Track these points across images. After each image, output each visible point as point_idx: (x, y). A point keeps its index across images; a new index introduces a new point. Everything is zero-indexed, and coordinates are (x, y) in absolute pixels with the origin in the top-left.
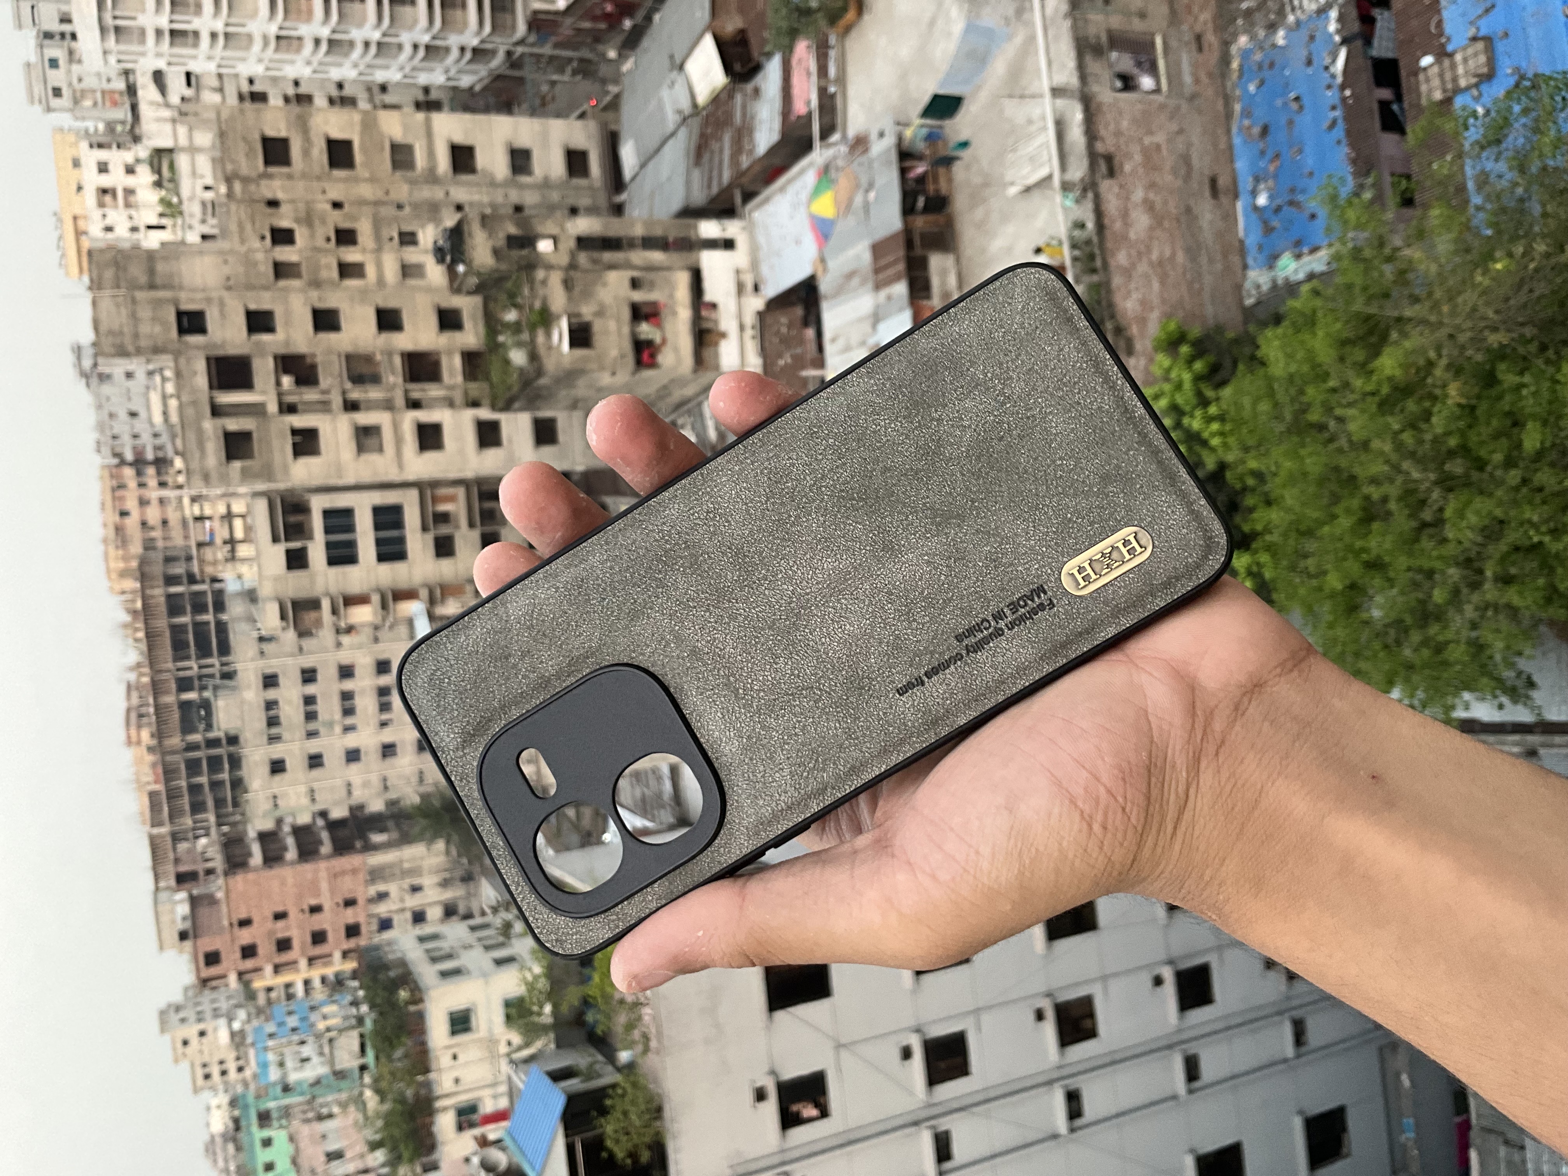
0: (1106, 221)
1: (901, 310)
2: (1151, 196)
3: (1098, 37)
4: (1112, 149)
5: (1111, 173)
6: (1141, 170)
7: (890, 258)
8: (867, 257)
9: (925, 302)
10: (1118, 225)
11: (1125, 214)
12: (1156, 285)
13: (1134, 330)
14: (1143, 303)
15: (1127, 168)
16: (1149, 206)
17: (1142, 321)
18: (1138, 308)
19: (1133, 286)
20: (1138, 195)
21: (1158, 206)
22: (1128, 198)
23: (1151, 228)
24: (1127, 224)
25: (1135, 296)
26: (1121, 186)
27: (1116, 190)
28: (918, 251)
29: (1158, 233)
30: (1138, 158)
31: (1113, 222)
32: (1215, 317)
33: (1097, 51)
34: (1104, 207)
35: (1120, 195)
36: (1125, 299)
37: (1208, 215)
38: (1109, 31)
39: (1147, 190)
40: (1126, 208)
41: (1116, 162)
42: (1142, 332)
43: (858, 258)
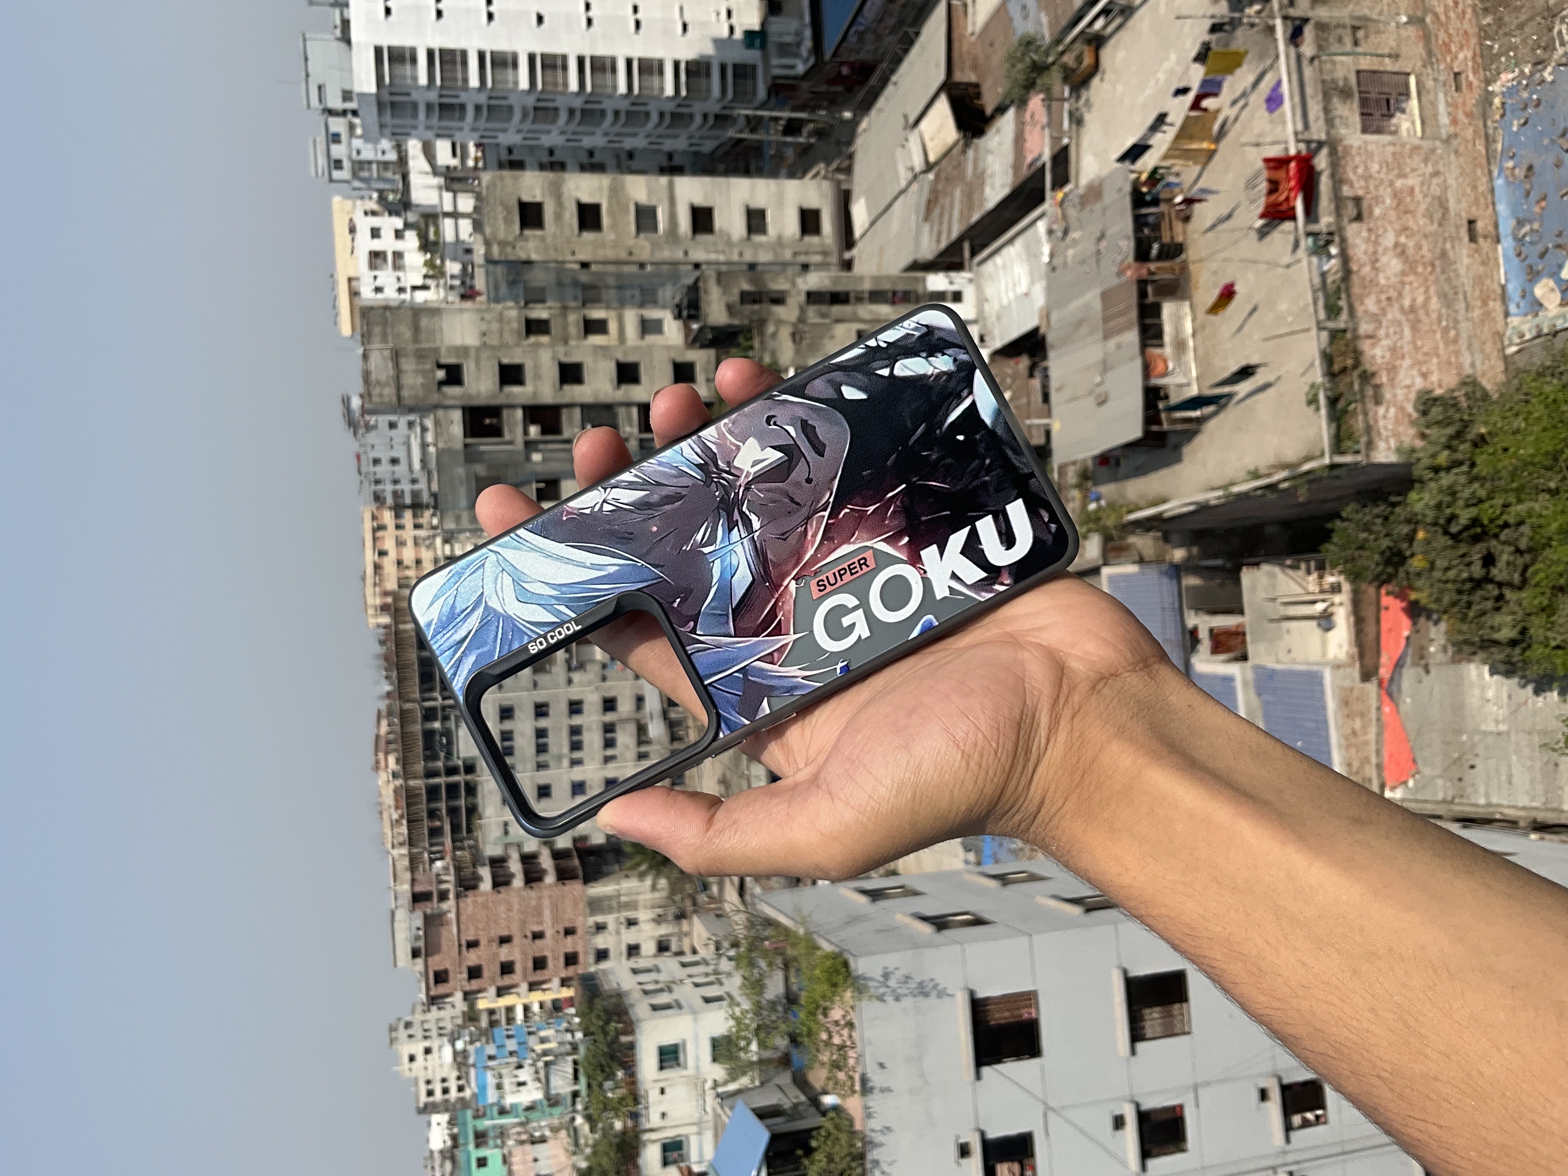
0: (1354, 267)
1: (1132, 359)
2: (1403, 239)
3: (1346, 79)
4: (1360, 193)
5: (1359, 218)
6: (1392, 214)
7: (1122, 306)
8: (1098, 305)
9: (1157, 351)
10: (1366, 270)
11: (1374, 261)
12: (1407, 332)
13: (1384, 378)
14: (1393, 349)
15: (1377, 211)
16: (1401, 251)
17: (1392, 370)
18: (1388, 355)
19: (1382, 332)
20: (1389, 240)
21: (1410, 251)
22: (1376, 243)
23: (1403, 273)
24: (1376, 269)
25: (1384, 343)
26: (1370, 230)
27: (1365, 234)
28: (1151, 299)
29: (1411, 278)
30: (1388, 201)
31: (1361, 266)
32: (1473, 365)
33: (1345, 94)
34: (1351, 252)
35: (1368, 240)
36: (1373, 345)
37: (1466, 261)
38: (1358, 72)
39: (1398, 234)
40: (1375, 253)
41: (1365, 205)
42: (1392, 380)
43: (1087, 307)
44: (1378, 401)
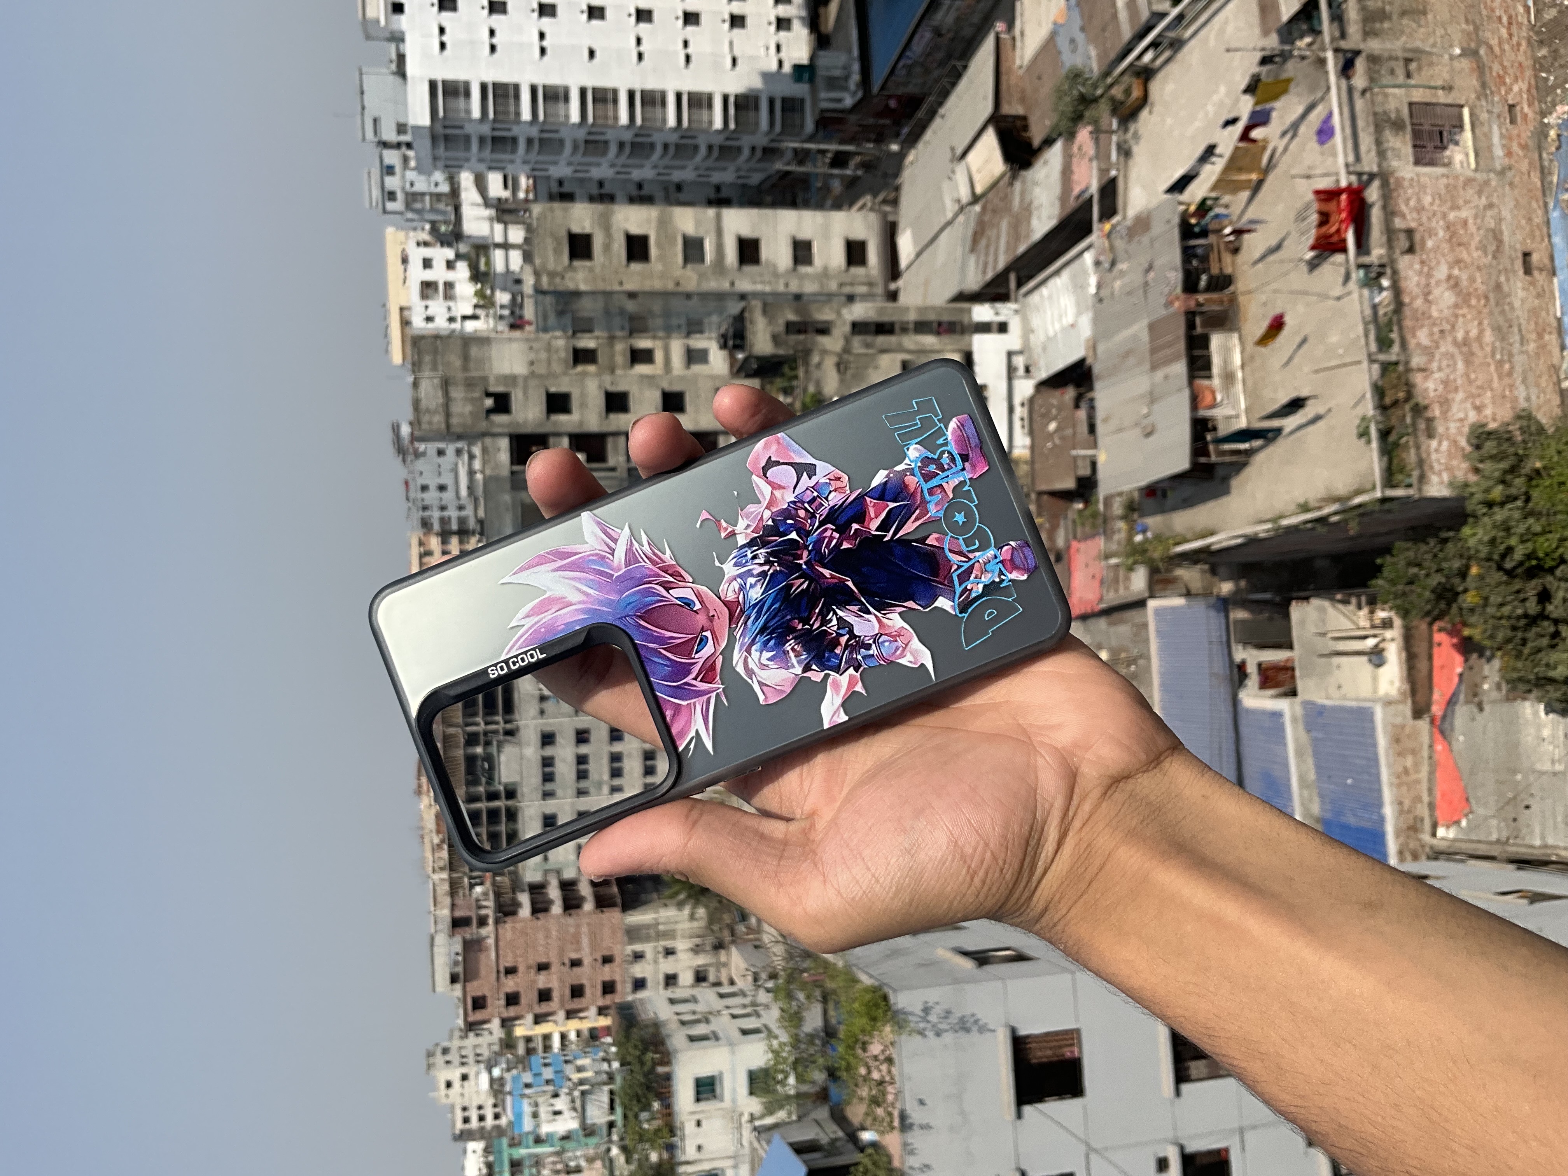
0: (1406, 300)
1: (1180, 390)
2: (1456, 272)
3: (1398, 111)
4: (1413, 225)
5: (1411, 250)
6: (1446, 247)
7: (1169, 338)
8: (1145, 336)
9: (1206, 382)
10: (1419, 303)
11: (1427, 293)
12: (1460, 365)
13: (1436, 412)
14: (1446, 383)
15: (1430, 244)
16: (1454, 284)
17: (1445, 403)
18: (1441, 388)
19: (1434, 365)
20: (1442, 272)
21: (1464, 283)
22: (1429, 276)
23: (1456, 306)
24: (1428, 302)
25: (1437, 375)
26: (1422, 262)
27: (1417, 266)
28: (1199, 330)
29: (1465, 310)
30: (1441, 233)
31: (1413, 299)
32: (1528, 399)
33: (1397, 126)
34: (1403, 284)
35: (1420, 273)
36: (1426, 378)
37: (1521, 294)
38: (1411, 104)
39: (1451, 267)
40: (1428, 285)
41: (1417, 237)
42: (1444, 413)
43: (1135, 337)
44: (1430, 434)
